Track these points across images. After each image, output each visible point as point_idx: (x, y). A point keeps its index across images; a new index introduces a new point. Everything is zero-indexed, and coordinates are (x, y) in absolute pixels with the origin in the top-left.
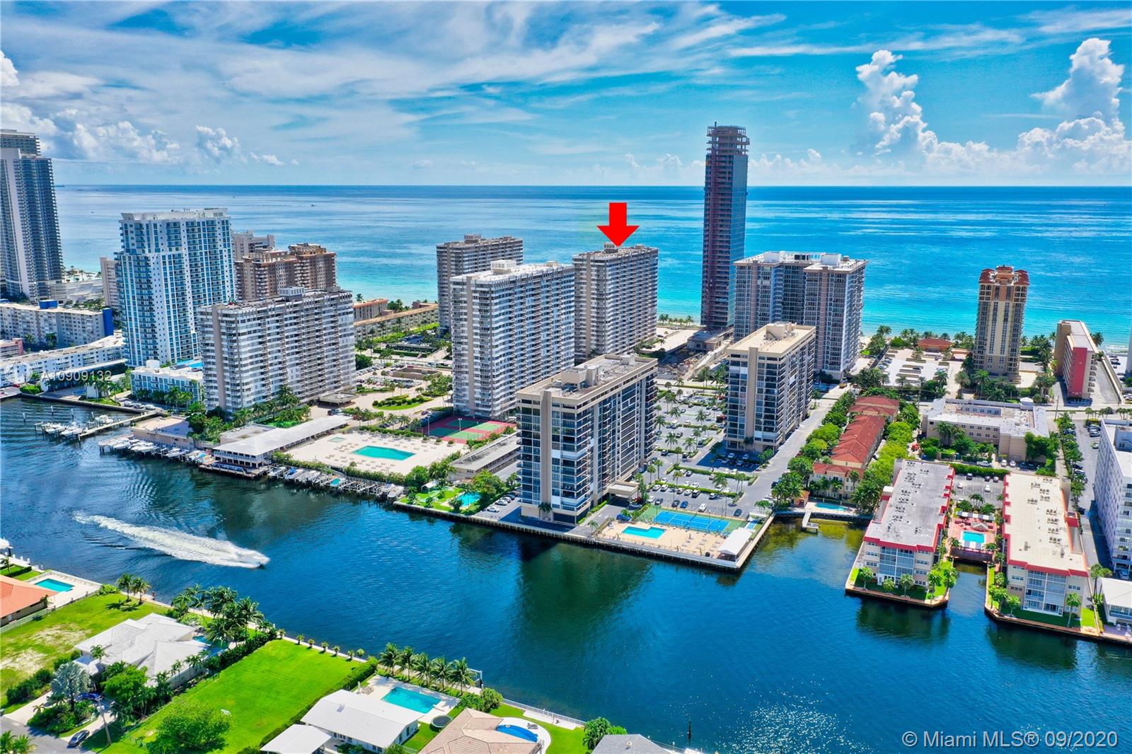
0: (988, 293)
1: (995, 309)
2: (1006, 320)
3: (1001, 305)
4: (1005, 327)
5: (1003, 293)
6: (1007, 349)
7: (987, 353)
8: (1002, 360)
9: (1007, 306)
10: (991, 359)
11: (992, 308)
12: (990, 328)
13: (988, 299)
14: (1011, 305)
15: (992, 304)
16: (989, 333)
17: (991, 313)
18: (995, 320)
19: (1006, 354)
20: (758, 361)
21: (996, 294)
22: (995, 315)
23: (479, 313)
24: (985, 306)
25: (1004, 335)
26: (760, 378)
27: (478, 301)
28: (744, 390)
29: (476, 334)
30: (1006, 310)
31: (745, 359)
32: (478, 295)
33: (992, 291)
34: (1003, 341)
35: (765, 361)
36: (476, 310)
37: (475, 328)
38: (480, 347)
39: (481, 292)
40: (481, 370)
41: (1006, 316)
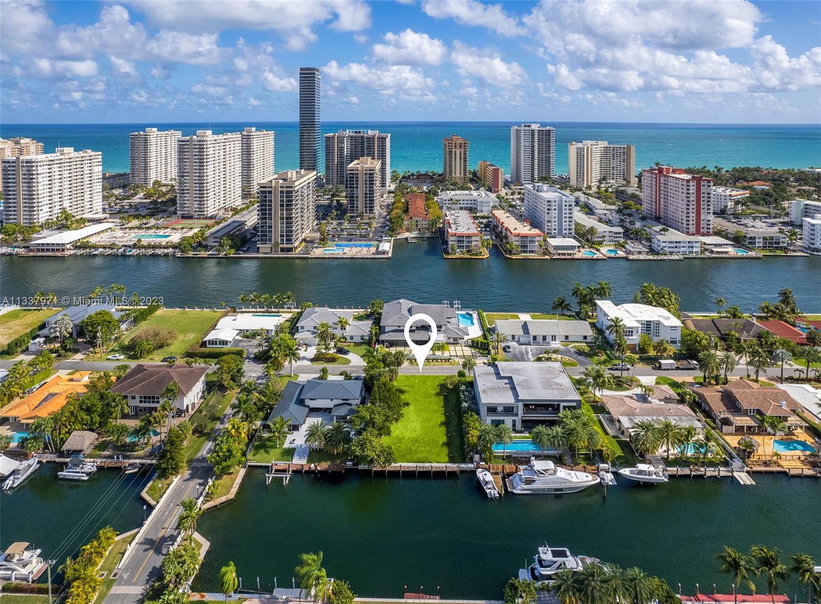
1: (455, 154)
2: (460, 158)
3: (458, 152)
4: (461, 162)
5: (458, 146)
6: (462, 173)
7: (453, 175)
8: (460, 178)
9: (460, 151)
10: (455, 178)
11: (454, 153)
13: (452, 148)
14: (462, 151)
17: (454, 156)
18: (455, 159)
19: (462, 175)
20: (364, 172)
21: (455, 146)
22: (455, 156)
23: (197, 157)
24: (451, 152)
25: (460, 166)
26: (366, 181)
27: (197, 150)
28: (357, 188)
29: (195, 169)
30: (460, 154)
31: (357, 172)
32: (197, 147)
33: (453, 145)
34: (460, 168)
35: (368, 172)
36: (196, 155)
37: (195, 166)
38: (198, 176)
39: (200, 145)
40: (199, 190)
41: (460, 156)
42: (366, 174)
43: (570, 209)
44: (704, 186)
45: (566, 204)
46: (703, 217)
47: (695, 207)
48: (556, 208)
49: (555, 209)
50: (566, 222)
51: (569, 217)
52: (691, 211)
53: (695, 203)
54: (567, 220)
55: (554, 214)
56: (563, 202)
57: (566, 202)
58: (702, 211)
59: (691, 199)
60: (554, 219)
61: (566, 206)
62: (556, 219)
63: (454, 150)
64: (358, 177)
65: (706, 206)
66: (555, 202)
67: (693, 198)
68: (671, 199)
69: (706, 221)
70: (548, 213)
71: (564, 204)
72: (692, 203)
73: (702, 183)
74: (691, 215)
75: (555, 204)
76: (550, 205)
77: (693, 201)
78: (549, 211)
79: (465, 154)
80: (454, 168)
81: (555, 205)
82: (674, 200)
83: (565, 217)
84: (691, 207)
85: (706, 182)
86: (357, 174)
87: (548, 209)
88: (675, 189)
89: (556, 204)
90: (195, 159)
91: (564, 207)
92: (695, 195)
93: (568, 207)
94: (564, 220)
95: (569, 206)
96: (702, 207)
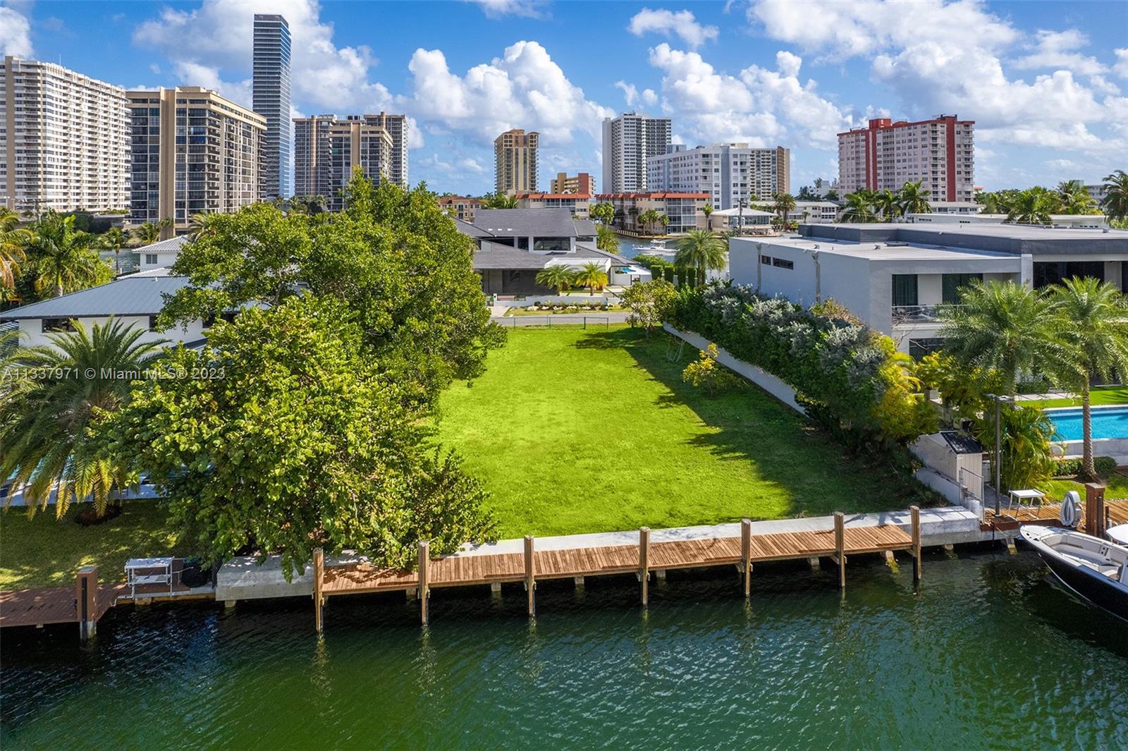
0: (511, 141)
1: (517, 154)
2: (525, 162)
3: (521, 151)
4: (525, 168)
5: (520, 140)
9: (525, 151)
11: (514, 153)
12: (514, 169)
13: (511, 146)
14: (528, 150)
15: (514, 150)
16: (514, 173)
17: (514, 157)
18: (517, 163)
19: (528, 190)
20: (361, 135)
21: (517, 142)
22: (517, 158)
23: (24, 99)
24: (509, 151)
25: (525, 175)
26: (364, 151)
27: (24, 85)
28: (348, 164)
29: (19, 123)
30: (525, 154)
31: (347, 135)
32: (24, 77)
33: (513, 140)
34: (525, 179)
35: (369, 135)
36: (18, 95)
37: (18, 116)
38: (26, 137)
39: (28, 74)
40: (27, 166)
41: (525, 158)
42: (365, 139)
43: (743, 171)
44: (959, 133)
45: (735, 160)
46: (958, 187)
47: (945, 169)
48: (719, 167)
49: (717, 170)
50: (736, 193)
51: (742, 185)
52: (940, 176)
53: (945, 162)
54: (739, 189)
55: (716, 178)
56: (731, 157)
57: (735, 156)
58: (957, 176)
59: (940, 155)
60: (715, 189)
61: (736, 163)
62: (720, 189)
63: (514, 149)
64: (349, 146)
65: (963, 167)
66: (717, 156)
67: (942, 153)
68: (901, 165)
69: (963, 194)
70: (705, 178)
71: (732, 160)
72: (942, 162)
73: (957, 128)
74: (940, 182)
75: (716, 160)
76: (707, 163)
77: (943, 159)
78: (705, 174)
79: (532, 154)
80: (514, 177)
81: (716, 163)
82: (906, 164)
83: (735, 185)
84: (940, 169)
85: (962, 126)
86: (348, 139)
87: (704, 170)
88: (907, 144)
89: (719, 159)
90: (18, 102)
91: (732, 167)
92: (945, 149)
93: (739, 167)
94: (733, 189)
95: (741, 163)
96: (957, 169)
